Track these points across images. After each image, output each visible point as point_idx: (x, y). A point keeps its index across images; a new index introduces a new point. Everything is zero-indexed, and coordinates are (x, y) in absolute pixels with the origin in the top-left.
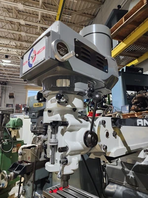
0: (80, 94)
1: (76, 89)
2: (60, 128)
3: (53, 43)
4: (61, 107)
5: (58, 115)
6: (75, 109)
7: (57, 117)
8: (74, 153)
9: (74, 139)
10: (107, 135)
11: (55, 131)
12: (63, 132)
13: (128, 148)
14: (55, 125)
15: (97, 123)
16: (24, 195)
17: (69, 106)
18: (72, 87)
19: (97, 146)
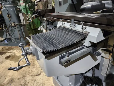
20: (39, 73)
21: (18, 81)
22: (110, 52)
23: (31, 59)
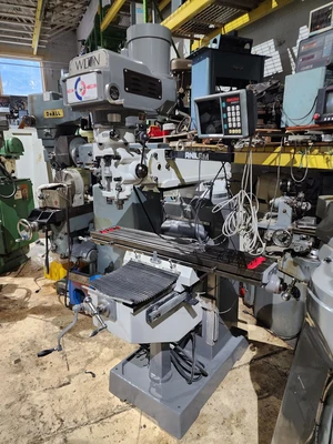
0: (131, 129)
1: (127, 124)
2: (113, 161)
3: (107, 86)
4: (113, 142)
5: (111, 149)
6: (126, 144)
7: (109, 151)
8: (127, 182)
9: (127, 171)
10: (159, 167)
11: (108, 164)
12: (116, 165)
13: (182, 180)
14: (108, 159)
15: (148, 155)
16: (54, 251)
17: (121, 141)
18: (123, 122)
19: (149, 178)
20: (66, 380)
21: (9, 411)
22: (212, 298)
23: (24, 351)
